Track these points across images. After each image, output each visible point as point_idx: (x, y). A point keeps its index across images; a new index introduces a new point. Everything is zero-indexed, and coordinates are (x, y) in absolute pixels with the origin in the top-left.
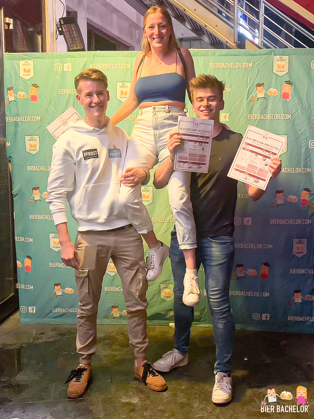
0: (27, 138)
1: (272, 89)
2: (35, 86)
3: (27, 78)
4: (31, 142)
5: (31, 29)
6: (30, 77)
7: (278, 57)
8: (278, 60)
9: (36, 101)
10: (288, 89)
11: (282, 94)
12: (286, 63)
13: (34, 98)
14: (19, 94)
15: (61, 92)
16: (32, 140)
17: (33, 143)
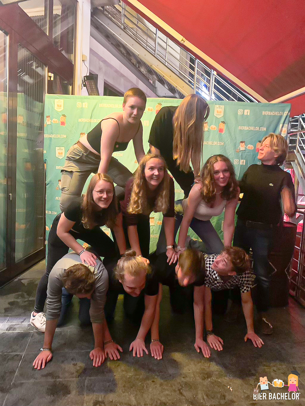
0: (57, 148)
1: (213, 125)
2: (64, 116)
3: (59, 110)
4: (59, 151)
5: (66, 82)
6: (61, 110)
7: (218, 106)
8: (217, 108)
9: (64, 125)
10: (223, 126)
11: (219, 129)
12: (222, 110)
13: (63, 123)
14: (54, 120)
15: (80, 120)
16: (60, 150)
17: (60, 151)
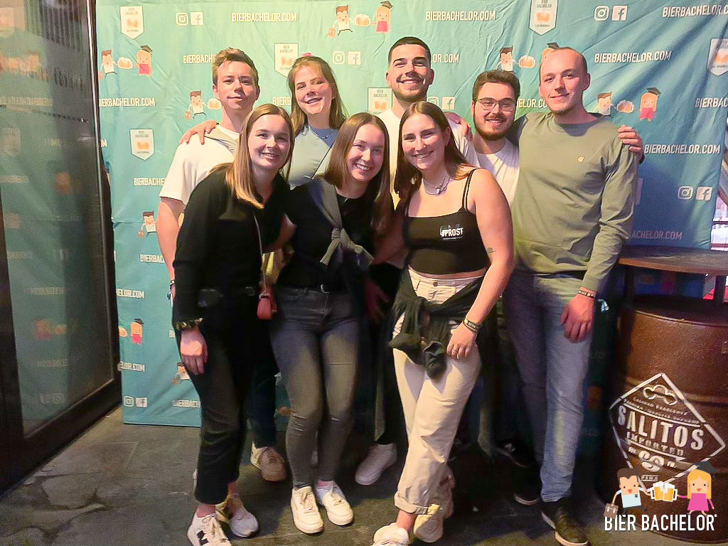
0: (134, 133)
1: (526, 56)
3: (134, 35)
4: (139, 140)
6: (137, 34)
8: (539, 7)
12: (552, 13)
14: (121, 61)
15: (187, 59)
16: (141, 136)
17: (143, 140)
